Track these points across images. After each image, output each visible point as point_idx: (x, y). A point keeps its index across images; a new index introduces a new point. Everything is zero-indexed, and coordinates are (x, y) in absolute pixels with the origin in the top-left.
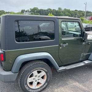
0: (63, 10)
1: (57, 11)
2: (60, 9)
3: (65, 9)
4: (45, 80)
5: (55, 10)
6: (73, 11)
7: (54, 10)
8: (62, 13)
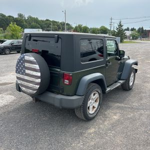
0: (27, 18)
1: (16, 18)
2: (20, 15)
3: (30, 17)
4: (98, 103)
5: (13, 17)
6: (43, 21)
7: (10, 16)
8: (25, 23)
